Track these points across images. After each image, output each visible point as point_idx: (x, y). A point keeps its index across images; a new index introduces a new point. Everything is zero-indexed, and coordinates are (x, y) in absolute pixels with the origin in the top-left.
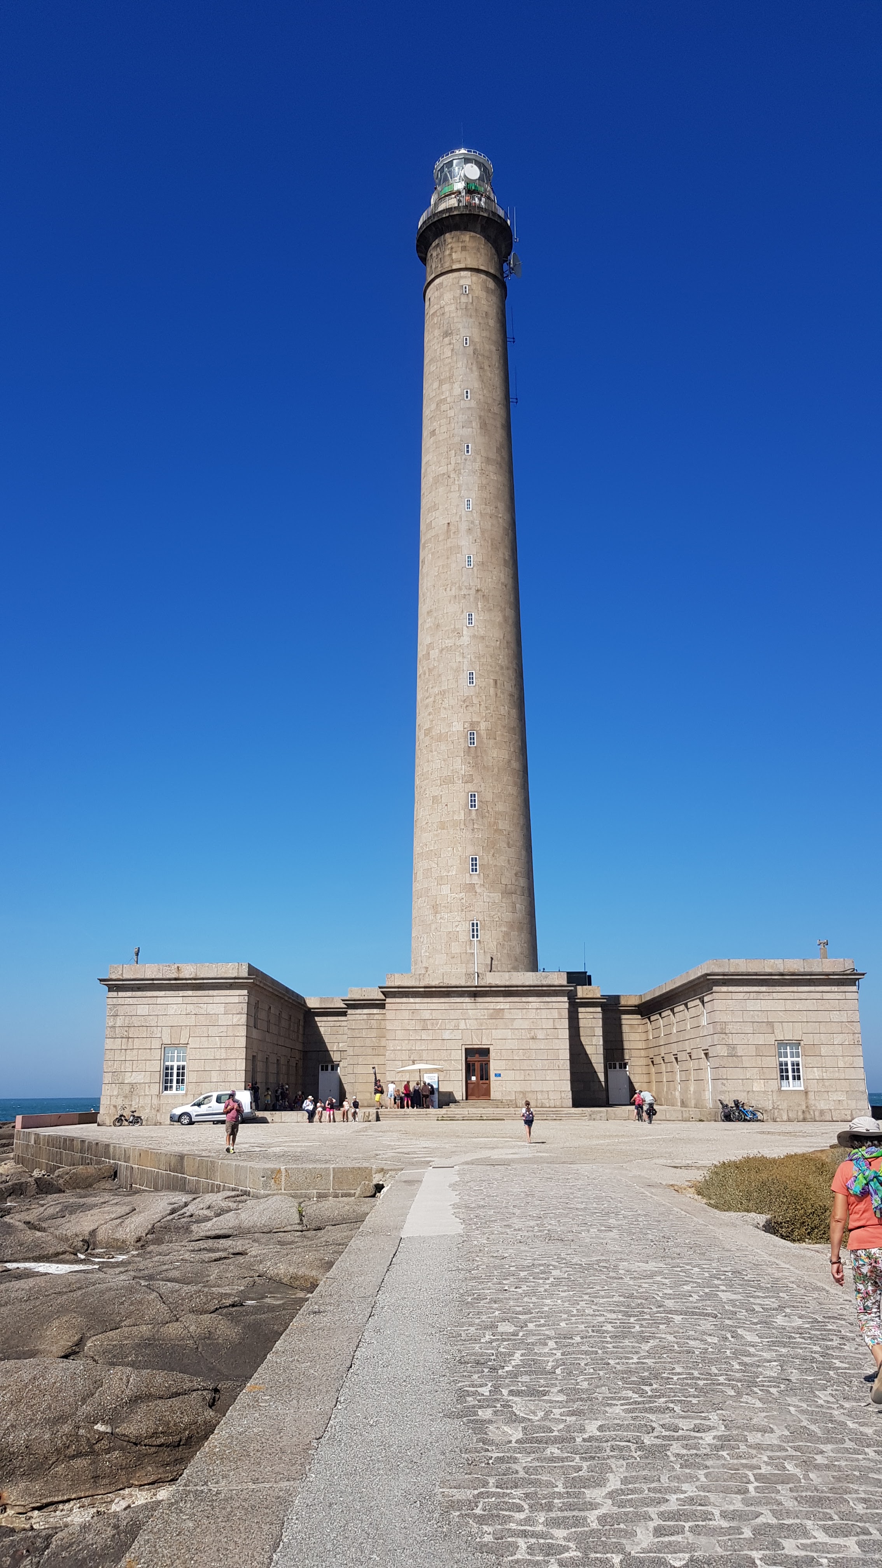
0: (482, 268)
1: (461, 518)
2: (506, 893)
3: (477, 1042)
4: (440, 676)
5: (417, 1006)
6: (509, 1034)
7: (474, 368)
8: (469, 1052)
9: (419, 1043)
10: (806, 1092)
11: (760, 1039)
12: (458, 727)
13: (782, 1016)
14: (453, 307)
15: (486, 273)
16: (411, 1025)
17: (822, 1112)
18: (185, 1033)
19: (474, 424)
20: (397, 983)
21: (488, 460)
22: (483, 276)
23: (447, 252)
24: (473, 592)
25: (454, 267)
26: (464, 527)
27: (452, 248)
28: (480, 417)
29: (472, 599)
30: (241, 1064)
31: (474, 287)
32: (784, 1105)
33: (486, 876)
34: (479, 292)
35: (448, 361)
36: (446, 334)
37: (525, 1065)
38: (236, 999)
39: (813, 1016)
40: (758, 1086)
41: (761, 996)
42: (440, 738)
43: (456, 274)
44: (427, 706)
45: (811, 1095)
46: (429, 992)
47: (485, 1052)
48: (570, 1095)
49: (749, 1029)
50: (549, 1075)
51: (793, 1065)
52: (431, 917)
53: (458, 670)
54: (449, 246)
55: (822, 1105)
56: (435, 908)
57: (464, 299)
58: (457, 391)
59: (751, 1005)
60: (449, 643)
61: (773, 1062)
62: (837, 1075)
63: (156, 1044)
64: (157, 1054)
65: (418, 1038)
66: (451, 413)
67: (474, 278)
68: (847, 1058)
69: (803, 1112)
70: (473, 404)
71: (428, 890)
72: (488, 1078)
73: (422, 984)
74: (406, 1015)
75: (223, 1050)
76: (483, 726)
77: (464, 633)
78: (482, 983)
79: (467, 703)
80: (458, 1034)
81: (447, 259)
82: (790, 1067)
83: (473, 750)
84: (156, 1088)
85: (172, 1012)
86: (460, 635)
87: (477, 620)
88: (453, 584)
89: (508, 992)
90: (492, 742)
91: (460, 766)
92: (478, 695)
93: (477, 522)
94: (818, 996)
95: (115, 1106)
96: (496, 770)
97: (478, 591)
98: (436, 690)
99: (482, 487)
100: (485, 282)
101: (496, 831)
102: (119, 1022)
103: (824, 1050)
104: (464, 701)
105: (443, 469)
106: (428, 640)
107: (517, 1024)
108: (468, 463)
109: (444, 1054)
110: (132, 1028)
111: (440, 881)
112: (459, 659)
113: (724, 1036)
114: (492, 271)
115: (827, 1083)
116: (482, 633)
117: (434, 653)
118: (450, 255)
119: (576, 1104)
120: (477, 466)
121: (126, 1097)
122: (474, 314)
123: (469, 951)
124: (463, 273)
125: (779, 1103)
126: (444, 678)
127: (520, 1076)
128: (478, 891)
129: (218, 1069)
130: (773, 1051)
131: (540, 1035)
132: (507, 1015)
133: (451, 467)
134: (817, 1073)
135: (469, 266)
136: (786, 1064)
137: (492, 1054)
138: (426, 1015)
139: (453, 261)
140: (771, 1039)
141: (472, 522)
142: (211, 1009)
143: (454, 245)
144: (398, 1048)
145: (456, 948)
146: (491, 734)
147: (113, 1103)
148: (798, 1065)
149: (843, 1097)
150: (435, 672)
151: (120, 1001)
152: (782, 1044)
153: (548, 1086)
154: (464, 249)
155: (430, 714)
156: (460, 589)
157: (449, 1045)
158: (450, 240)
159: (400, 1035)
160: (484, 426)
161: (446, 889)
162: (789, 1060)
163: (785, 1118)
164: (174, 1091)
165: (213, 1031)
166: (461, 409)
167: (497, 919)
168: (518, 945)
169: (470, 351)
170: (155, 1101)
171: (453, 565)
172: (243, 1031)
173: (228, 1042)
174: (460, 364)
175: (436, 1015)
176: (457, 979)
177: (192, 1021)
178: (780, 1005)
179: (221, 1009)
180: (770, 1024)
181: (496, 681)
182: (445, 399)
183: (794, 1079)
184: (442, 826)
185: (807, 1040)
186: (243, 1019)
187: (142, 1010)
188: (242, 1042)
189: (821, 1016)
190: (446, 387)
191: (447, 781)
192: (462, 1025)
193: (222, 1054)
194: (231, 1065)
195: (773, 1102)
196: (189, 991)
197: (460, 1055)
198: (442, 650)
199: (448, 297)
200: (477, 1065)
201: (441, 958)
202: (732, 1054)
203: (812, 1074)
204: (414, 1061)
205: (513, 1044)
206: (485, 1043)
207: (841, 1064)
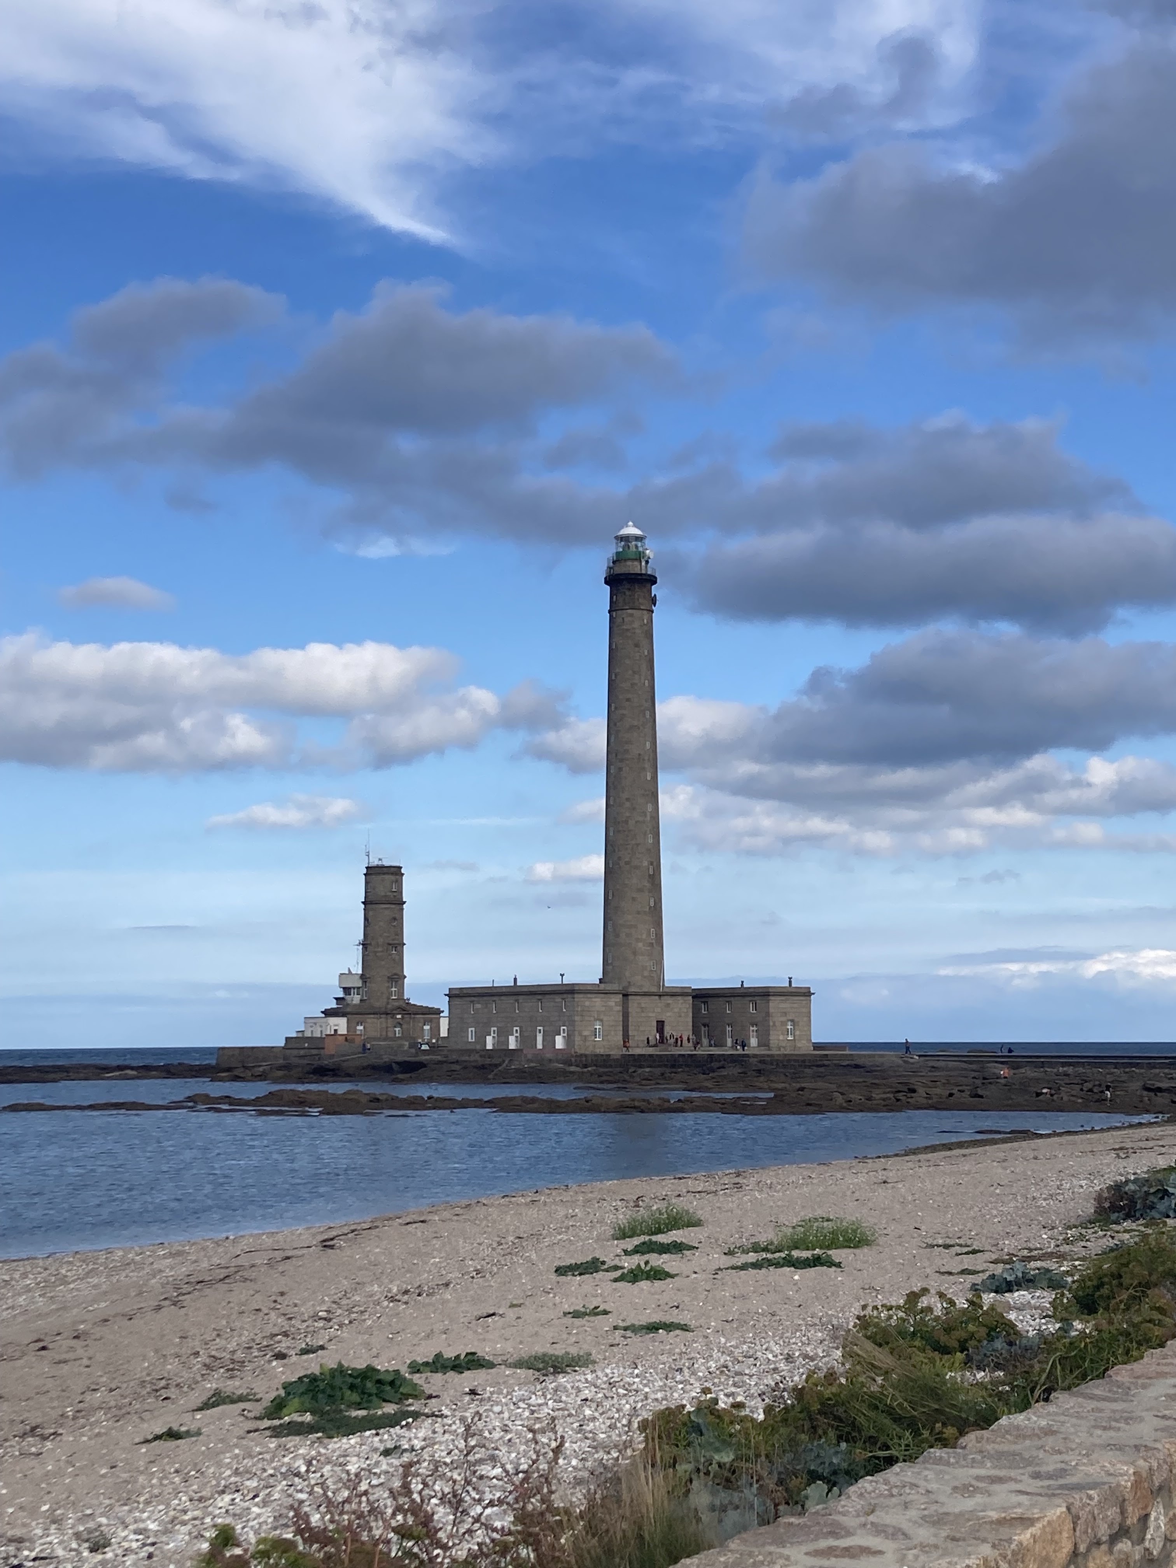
1: (644, 751)
3: (660, 1018)
6: (669, 1013)
8: (658, 1022)
9: (641, 1018)
10: (794, 1040)
11: (782, 1019)
12: (645, 863)
13: (789, 1010)
17: (799, 1048)
23: (636, 597)
24: (650, 792)
25: (640, 607)
26: (646, 758)
30: (621, 1029)
31: (648, 620)
33: (657, 939)
35: (637, 661)
36: (637, 646)
39: (798, 1010)
40: (781, 1038)
41: (783, 1001)
42: (636, 867)
43: (640, 612)
44: (627, 849)
45: (797, 1042)
46: (645, 994)
47: (663, 1022)
49: (779, 1015)
52: (633, 957)
53: (645, 834)
55: (799, 1045)
56: (635, 954)
57: (644, 627)
58: (642, 680)
59: (780, 1005)
60: (640, 818)
61: (786, 1028)
62: (804, 1034)
63: (592, 1019)
65: (640, 1015)
66: (640, 692)
67: (648, 615)
68: (807, 1028)
69: (794, 1048)
74: (636, 1005)
76: (655, 864)
78: (663, 991)
79: (649, 851)
80: (654, 1015)
81: (635, 600)
83: (652, 876)
84: (592, 1038)
86: (646, 816)
88: (642, 787)
89: (672, 995)
91: (646, 883)
92: (653, 848)
94: (800, 1001)
98: (633, 842)
102: (579, 1008)
103: (801, 1023)
105: (636, 723)
106: (628, 814)
107: (675, 1010)
108: (647, 721)
109: (649, 1023)
110: (584, 1012)
111: (638, 940)
112: (646, 828)
113: (772, 1017)
115: (801, 1037)
117: (632, 822)
121: (583, 1041)
123: (652, 975)
124: (644, 612)
125: (788, 1045)
126: (637, 837)
128: (654, 946)
129: (613, 1030)
130: (786, 1024)
131: (683, 1015)
132: (671, 1005)
133: (639, 722)
135: (647, 608)
136: (789, 1029)
137: (666, 1023)
138: (643, 1005)
139: (638, 603)
140: (785, 1019)
141: (650, 755)
142: (611, 1003)
143: (638, 593)
144: (634, 1020)
145: (646, 973)
147: (579, 1043)
148: (792, 1029)
149: (805, 1042)
150: (633, 833)
151: (580, 999)
152: (788, 1021)
154: (644, 597)
155: (629, 854)
156: (645, 791)
157: (651, 1019)
158: (636, 589)
161: (640, 945)
162: (790, 1027)
164: (598, 1039)
165: (611, 1013)
166: (645, 691)
167: (660, 960)
169: (648, 658)
170: (594, 1042)
171: (642, 778)
173: (616, 1018)
174: (644, 665)
175: (647, 1005)
177: (603, 1009)
179: (613, 1004)
180: (786, 1012)
182: (636, 683)
183: (791, 1035)
184: (638, 913)
185: (796, 1020)
187: (587, 1003)
189: (800, 1010)
190: (637, 676)
191: (640, 890)
192: (656, 1010)
193: (614, 1023)
194: (618, 1028)
196: (603, 995)
197: (655, 1024)
198: (636, 822)
199: (636, 625)
200: (660, 1025)
201: (639, 978)
202: (774, 1025)
203: (797, 1033)
204: (639, 1026)
205: (673, 1019)
206: (664, 1018)
207: (805, 1030)
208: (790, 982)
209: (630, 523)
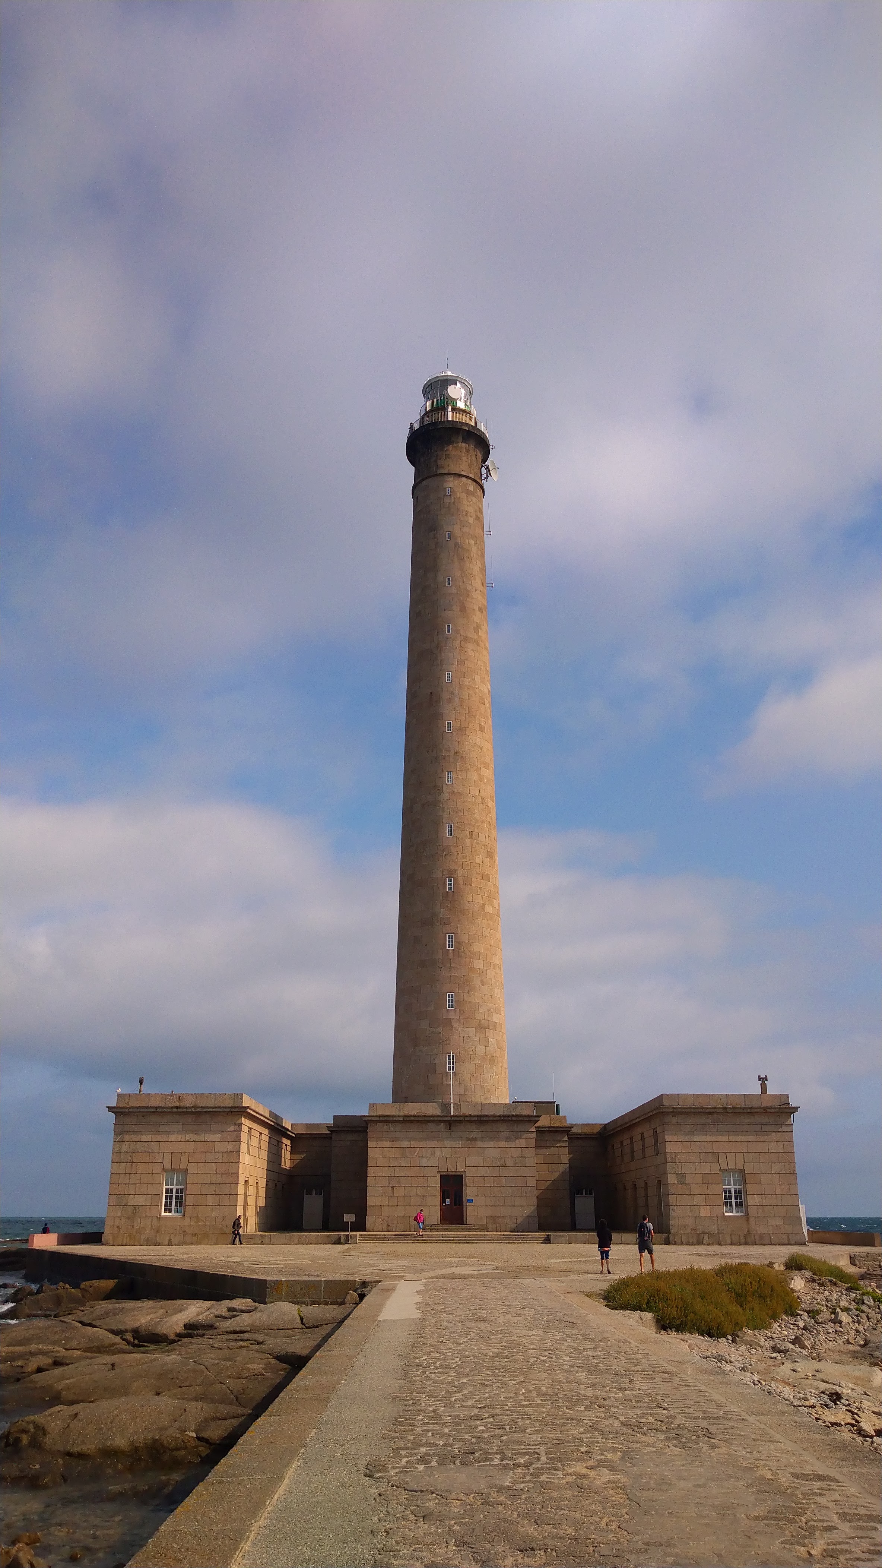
0: (464, 473)
1: (442, 687)
2: (480, 1029)
3: (451, 1169)
4: (422, 827)
5: (397, 1135)
6: (480, 1161)
7: (456, 558)
8: (444, 1178)
9: (397, 1169)
10: (747, 1218)
11: (706, 1168)
12: (438, 875)
14: (438, 506)
15: (468, 477)
16: (391, 1153)
17: (761, 1236)
18: (184, 1159)
19: (455, 607)
20: (379, 1113)
22: (465, 479)
23: (433, 459)
24: (452, 753)
25: (440, 472)
27: (437, 456)
28: (460, 601)
29: (452, 760)
30: (235, 1189)
31: (456, 489)
32: (727, 1230)
33: (462, 1013)
34: (461, 493)
35: (432, 551)
36: (432, 528)
37: (495, 1190)
38: (232, 1128)
39: (753, 1147)
40: (704, 1212)
41: (707, 1128)
42: (421, 884)
43: (440, 478)
44: (410, 854)
45: (752, 1221)
46: (408, 1121)
47: (459, 1179)
48: (535, 1219)
49: (695, 1158)
50: (517, 1200)
51: (735, 1192)
52: (411, 1050)
53: (438, 824)
54: (435, 454)
55: (761, 1230)
56: (415, 1043)
57: (447, 499)
58: (440, 578)
59: (698, 1138)
60: (430, 799)
61: (718, 1189)
62: (775, 1202)
63: (158, 1168)
64: (159, 1178)
65: (396, 1165)
66: (434, 598)
67: (457, 481)
68: (783, 1186)
69: (745, 1236)
70: (454, 588)
71: (408, 1024)
72: (461, 1203)
73: (402, 1114)
74: (386, 1143)
75: (219, 1175)
76: (460, 874)
77: (445, 789)
78: (457, 1114)
79: (446, 853)
80: (434, 1162)
81: (433, 464)
82: (733, 1195)
83: (451, 897)
84: (156, 1210)
85: (173, 1139)
86: (440, 791)
87: (455, 778)
88: (435, 745)
89: (481, 1122)
90: (468, 889)
91: (439, 911)
92: (456, 846)
94: (758, 1128)
95: (118, 1227)
96: (472, 915)
97: (457, 752)
98: (418, 840)
99: (462, 662)
100: (466, 484)
101: (471, 971)
102: (124, 1147)
103: (764, 1179)
104: (444, 852)
105: (427, 644)
106: (412, 795)
107: (488, 1152)
108: (449, 641)
109: (420, 1180)
110: (137, 1154)
111: (420, 1016)
112: (439, 813)
113: (674, 1165)
114: (472, 475)
115: (766, 1209)
116: (461, 790)
117: (417, 807)
118: (436, 461)
121: (128, 1218)
122: (455, 512)
123: (445, 1083)
124: (447, 477)
125: (722, 1228)
126: (425, 831)
127: (490, 1202)
128: (455, 1026)
129: (213, 1193)
130: (718, 1179)
131: (510, 1162)
132: (479, 1143)
133: (434, 643)
134: (757, 1200)
135: (452, 472)
136: (730, 1192)
137: (466, 1181)
138: (405, 1143)
139: (438, 467)
140: (716, 1168)
142: (209, 1136)
143: (439, 453)
144: (379, 1174)
145: (433, 1080)
146: (466, 880)
147: (117, 1223)
148: (740, 1192)
149: (779, 1222)
150: (418, 824)
151: (127, 1128)
152: (726, 1173)
153: (516, 1211)
154: (448, 456)
155: (412, 861)
156: (441, 751)
157: (426, 1171)
158: (435, 449)
159: (381, 1162)
160: (463, 609)
161: (425, 1024)
162: (732, 1187)
163: (729, 1241)
164: (173, 1213)
165: (211, 1157)
166: (444, 594)
167: (471, 1053)
168: (490, 1077)
169: (453, 542)
170: (155, 1222)
171: (436, 729)
172: (236, 1158)
173: (223, 1168)
174: (442, 556)
175: (414, 1143)
176: (434, 1110)
177: (191, 1147)
179: (218, 1136)
180: (716, 1154)
181: (471, 834)
182: (430, 584)
183: (736, 1205)
184: (423, 964)
185: (750, 1172)
186: (238, 1146)
187: (146, 1137)
188: (236, 1168)
189: (761, 1147)
190: (430, 575)
191: (428, 923)
192: (438, 1153)
193: (218, 1179)
194: (225, 1190)
195: (718, 1227)
196: (189, 1119)
197: (437, 1182)
198: (423, 805)
199: (433, 497)
200: (451, 1187)
201: (421, 1089)
202: (682, 1182)
203: (753, 1201)
204: (393, 1187)
205: (483, 1171)
206: (460, 1169)
207: (778, 1192)
208: (764, 1088)
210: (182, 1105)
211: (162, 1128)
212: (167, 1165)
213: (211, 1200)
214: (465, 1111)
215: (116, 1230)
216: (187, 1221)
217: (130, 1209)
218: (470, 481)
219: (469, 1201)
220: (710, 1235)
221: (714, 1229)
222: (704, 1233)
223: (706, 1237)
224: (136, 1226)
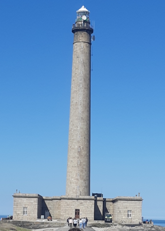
0: (86, 41)
1: (79, 101)
2: (84, 180)
3: (77, 208)
4: (73, 135)
5: (67, 201)
6: (83, 207)
7: (83, 66)
8: (76, 210)
9: (67, 208)
10: (131, 219)
11: (125, 210)
12: (76, 147)
13: (129, 206)
14: (79, 51)
15: (87, 43)
16: (65, 205)
17: (134, 222)
18: (27, 205)
19: (83, 80)
20: (63, 197)
21: (85, 88)
22: (86, 43)
23: (78, 37)
24: (81, 118)
25: (80, 41)
26: (79, 103)
27: (79, 36)
28: (84, 78)
29: (80, 120)
31: (84, 46)
32: (128, 221)
33: (81, 177)
34: (85, 47)
35: (78, 64)
36: (78, 57)
37: (86, 212)
38: (36, 200)
39: (134, 206)
40: (124, 217)
41: (126, 202)
42: (73, 149)
43: (80, 43)
44: (71, 141)
45: (132, 219)
46: (69, 199)
47: (79, 210)
48: (94, 218)
49: (123, 208)
50: (90, 214)
52: (70, 184)
53: (77, 135)
54: (79, 35)
55: (134, 221)
56: (71, 183)
57: (82, 49)
58: (79, 72)
59: (124, 204)
60: (75, 129)
61: (127, 214)
62: (137, 216)
63: (22, 207)
64: (23, 209)
66: (78, 77)
67: (84, 44)
69: (131, 222)
70: (83, 75)
71: (69, 179)
72: (79, 215)
73: (68, 197)
74: (65, 203)
76: (81, 147)
77: (79, 127)
78: (79, 198)
79: (79, 142)
81: (78, 38)
82: (129, 215)
83: (79, 152)
84: (22, 214)
85: (25, 202)
86: (78, 127)
87: (81, 124)
88: (77, 116)
89: (84, 199)
90: (83, 150)
91: (77, 155)
92: (81, 140)
93: (82, 103)
94: (135, 203)
96: (84, 156)
97: (82, 118)
99: (84, 95)
100: (86, 45)
101: (83, 168)
102: (16, 203)
103: (135, 212)
104: (78, 141)
105: (76, 90)
106: (71, 127)
107: (85, 205)
108: (81, 89)
109: (71, 210)
110: (18, 204)
111: (72, 177)
112: (77, 133)
113: (119, 209)
114: (88, 42)
116: (82, 127)
117: (72, 130)
118: (79, 38)
119: (95, 220)
120: (83, 90)
121: (17, 215)
122: (84, 53)
123: (77, 191)
124: (82, 43)
126: (74, 136)
127: (85, 214)
128: (79, 180)
130: (127, 212)
131: (89, 207)
132: (83, 203)
133: (77, 89)
134: (134, 216)
135: (83, 41)
137: (80, 210)
138: (68, 203)
139: (80, 39)
140: (127, 210)
141: (81, 103)
142: (32, 201)
143: (80, 35)
144: (63, 209)
145: (74, 191)
146: (83, 148)
147: (15, 216)
148: (131, 214)
149: (137, 220)
150: (72, 134)
151: (16, 199)
152: (128, 211)
153: (90, 216)
154: (82, 36)
155: (71, 143)
156: (78, 117)
157: (73, 208)
158: (79, 34)
159: (63, 206)
160: (85, 80)
161: (73, 179)
162: (129, 213)
163: (127, 223)
164: (25, 215)
165: (32, 205)
166: (80, 76)
167: (82, 185)
168: (86, 190)
169: (83, 62)
170: (22, 216)
171: (77, 112)
172: (37, 205)
173: (34, 207)
174: (80, 65)
175: (70, 203)
176: (74, 197)
177: (28, 203)
178: (129, 204)
180: (127, 207)
181: (84, 138)
182: (77, 73)
184: (73, 167)
185: (133, 210)
186: (37, 203)
187: (20, 201)
188: (37, 207)
189: (135, 206)
190: (77, 70)
191: (74, 158)
192: (75, 205)
193: (34, 209)
194: (35, 211)
197: (74, 211)
198: (74, 130)
199: (78, 48)
200: (77, 212)
201: (71, 192)
202: (120, 212)
204: (66, 211)
205: (84, 209)
206: (79, 208)
207: (138, 214)
209: (83, 7)
210: (26, 195)
211: (23, 200)
212: (24, 206)
213: (32, 213)
214: (81, 197)
215: (15, 218)
216: (28, 216)
217: (17, 214)
218: (88, 44)
219: (81, 214)
220: (124, 221)
221: (125, 221)
222: (123, 221)
223: (123, 222)
224: (19, 217)
